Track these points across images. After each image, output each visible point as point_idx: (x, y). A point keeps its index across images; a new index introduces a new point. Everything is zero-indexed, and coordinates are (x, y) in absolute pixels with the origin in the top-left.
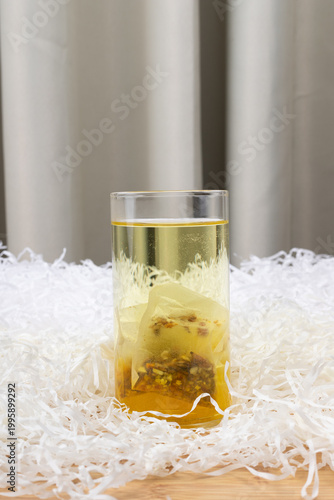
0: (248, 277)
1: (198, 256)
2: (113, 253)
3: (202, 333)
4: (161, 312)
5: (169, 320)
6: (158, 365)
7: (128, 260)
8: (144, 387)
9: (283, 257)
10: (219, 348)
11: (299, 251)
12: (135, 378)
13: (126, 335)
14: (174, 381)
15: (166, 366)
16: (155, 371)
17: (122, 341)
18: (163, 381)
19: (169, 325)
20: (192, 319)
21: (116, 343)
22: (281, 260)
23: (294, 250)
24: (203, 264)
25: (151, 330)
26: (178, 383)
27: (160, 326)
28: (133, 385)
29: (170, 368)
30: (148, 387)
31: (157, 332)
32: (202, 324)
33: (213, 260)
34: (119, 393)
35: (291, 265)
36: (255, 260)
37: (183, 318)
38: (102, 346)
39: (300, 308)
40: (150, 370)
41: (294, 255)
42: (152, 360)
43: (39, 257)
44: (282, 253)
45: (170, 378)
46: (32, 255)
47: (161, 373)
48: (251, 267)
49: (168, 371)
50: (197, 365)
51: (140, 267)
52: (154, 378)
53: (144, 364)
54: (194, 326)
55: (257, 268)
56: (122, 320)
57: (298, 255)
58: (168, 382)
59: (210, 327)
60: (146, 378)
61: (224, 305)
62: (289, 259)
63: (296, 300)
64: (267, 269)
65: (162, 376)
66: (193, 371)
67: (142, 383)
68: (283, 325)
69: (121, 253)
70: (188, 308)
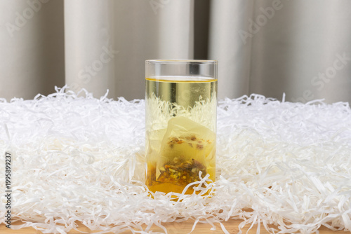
0: (224, 111)
1: (201, 97)
2: (146, 94)
3: (200, 147)
4: (174, 134)
5: (179, 139)
6: (172, 166)
7: (157, 98)
8: (163, 180)
9: (245, 99)
10: (210, 156)
11: (256, 96)
12: (158, 174)
13: (153, 148)
14: (182, 176)
15: (177, 167)
16: (170, 169)
17: (151, 151)
18: (175, 176)
19: (180, 142)
20: (193, 139)
21: (146, 152)
22: (244, 101)
23: (253, 95)
24: (203, 102)
25: (168, 145)
26: (184, 177)
27: (174, 142)
28: (157, 178)
29: (180, 168)
30: (166, 179)
31: (172, 146)
32: (200, 142)
33: (208, 100)
34: (148, 183)
35: (250, 104)
36: (228, 101)
37: (187, 138)
38: (137, 154)
39: (258, 133)
40: (167, 169)
41: (253, 98)
42: (168, 163)
43: (91, 95)
44: (245, 96)
45: (179, 174)
46: (87, 93)
47: (174, 171)
48: (225, 105)
49: (178, 170)
50: (195, 167)
51: (166, 104)
52: (170, 174)
53: (164, 166)
54: (194, 143)
55: (229, 106)
56: (151, 138)
57: (255, 98)
58: (178, 177)
59: (204, 144)
60: (165, 174)
61: (212, 130)
62: (249, 100)
63: (256, 128)
64: (236, 107)
65: (175, 173)
66: (193, 170)
67: (163, 177)
68: (248, 143)
69: (152, 94)
70: (191, 132)
